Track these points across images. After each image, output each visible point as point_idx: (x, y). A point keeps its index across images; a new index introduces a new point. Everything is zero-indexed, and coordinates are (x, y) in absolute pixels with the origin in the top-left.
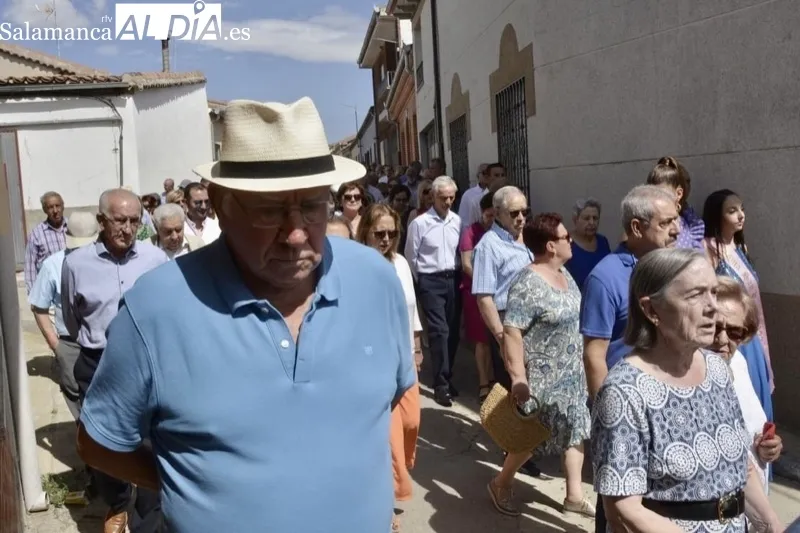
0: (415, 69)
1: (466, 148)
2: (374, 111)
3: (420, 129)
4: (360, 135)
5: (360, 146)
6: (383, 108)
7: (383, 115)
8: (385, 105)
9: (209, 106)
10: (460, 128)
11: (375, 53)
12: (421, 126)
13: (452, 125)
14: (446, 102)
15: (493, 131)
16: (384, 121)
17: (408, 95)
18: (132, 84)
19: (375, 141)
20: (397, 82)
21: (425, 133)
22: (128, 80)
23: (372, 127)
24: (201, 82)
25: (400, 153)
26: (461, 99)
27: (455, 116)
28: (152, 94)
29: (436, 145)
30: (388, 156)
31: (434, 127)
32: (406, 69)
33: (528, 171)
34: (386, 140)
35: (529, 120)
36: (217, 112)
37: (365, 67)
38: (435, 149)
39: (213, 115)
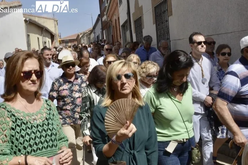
1: (142, 32)
2: (100, 16)
3: (121, 24)
4: (94, 28)
5: (95, 33)
6: (104, 15)
7: (105, 18)
8: (105, 13)
9: (24, 17)
10: (139, 23)
12: (122, 22)
13: (135, 22)
14: (132, 11)
15: (154, 24)
16: (105, 21)
17: (116, 9)
19: (101, 30)
20: (110, 2)
21: (123, 26)
23: (99, 26)
24: (20, 6)
25: (113, 35)
26: (139, 9)
29: (129, 31)
30: (108, 36)
31: (128, 22)
33: (170, 41)
34: (106, 30)
35: (169, 18)
36: (28, 20)
38: (128, 33)
39: (26, 21)
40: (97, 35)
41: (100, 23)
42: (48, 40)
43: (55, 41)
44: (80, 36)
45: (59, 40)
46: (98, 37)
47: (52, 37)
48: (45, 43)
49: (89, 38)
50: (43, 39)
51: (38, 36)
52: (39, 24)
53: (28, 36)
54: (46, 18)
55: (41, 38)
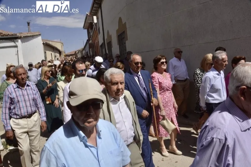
0: (98, 29)
2: (88, 41)
4: (85, 47)
5: (85, 50)
7: (91, 42)
8: (91, 39)
9: (42, 41)
10: (110, 44)
11: (87, 25)
12: (100, 44)
13: (108, 44)
14: (106, 38)
15: (118, 45)
17: (97, 36)
18: (20, 36)
19: (89, 49)
20: (93, 33)
21: (101, 46)
22: (18, 35)
23: (88, 45)
24: (40, 35)
25: (95, 51)
26: (110, 37)
27: (109, 41)
28: (25, 39)
30: (92, 52)
31: (103, 44)
32: (95, 29)
34: (92, 48)
35: (126, 42)
36: (45, 43)
37: (85, 29)
38: (104, 50)
39: (43, 44)
40: (87, 51)
41: (88, 44)
42: (58, 55)
43: (62, 55)
44: (77, 52)
45: (64, 54)
46: (87, 52)
47: (60, 53)
48: (56, 56)
49: (82, 53)
50: (54, 54)
51: (51, 52)
52: (52, 45)
53: (45, 52)
54: (56, 42)
55: (53, 53)
